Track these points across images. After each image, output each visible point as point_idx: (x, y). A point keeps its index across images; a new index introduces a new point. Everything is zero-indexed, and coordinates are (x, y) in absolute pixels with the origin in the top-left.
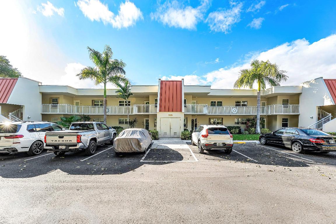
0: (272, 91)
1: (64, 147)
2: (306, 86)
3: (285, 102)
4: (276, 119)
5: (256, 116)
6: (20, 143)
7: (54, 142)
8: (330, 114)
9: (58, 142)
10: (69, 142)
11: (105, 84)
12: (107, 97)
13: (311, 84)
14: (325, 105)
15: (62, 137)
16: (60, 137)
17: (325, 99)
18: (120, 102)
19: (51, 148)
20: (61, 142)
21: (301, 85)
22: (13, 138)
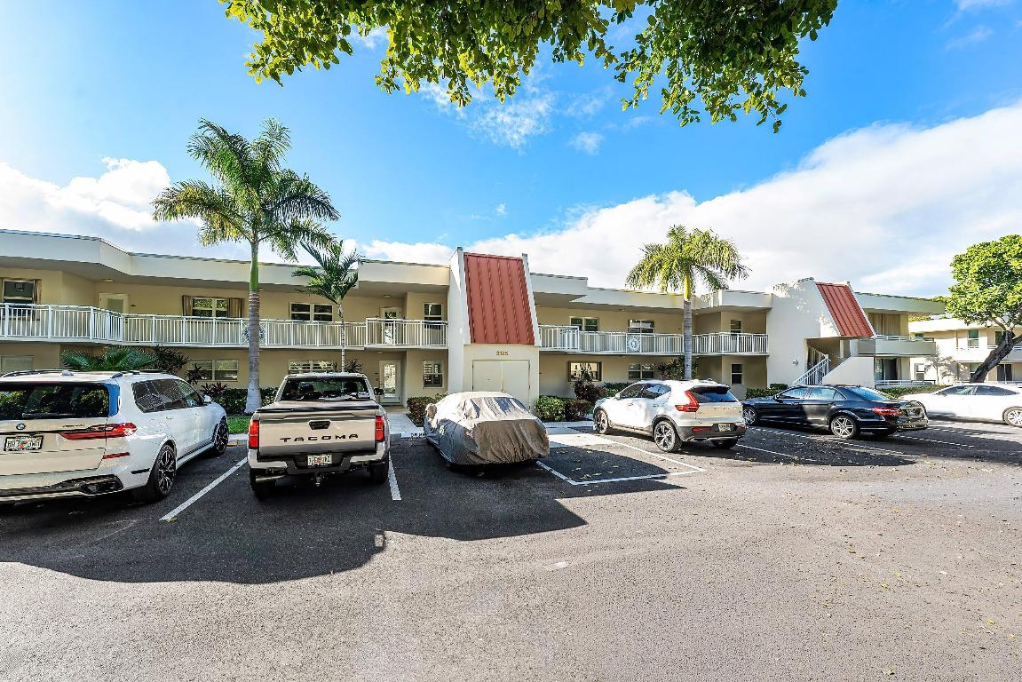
0: (715, 300)
1: (327, 460)
2: (781, 294)
3: (736, 327)
4: (719, 366)
5: (682, 359)
6: (128, 454)
7: (291, 443)
8: (827, 356)
9: (306, 442)
10: (347, 440)
11: (254, 245)
12: (259, 288)
13: (791, 291)
14: (822, 336)
15: (324, 425)
16: (315, 426)
17: (822, 324)
18: (295, 307)
19: (282, 464)
20: (320, 441)
21: (769, 290)
22: (105, 437)
